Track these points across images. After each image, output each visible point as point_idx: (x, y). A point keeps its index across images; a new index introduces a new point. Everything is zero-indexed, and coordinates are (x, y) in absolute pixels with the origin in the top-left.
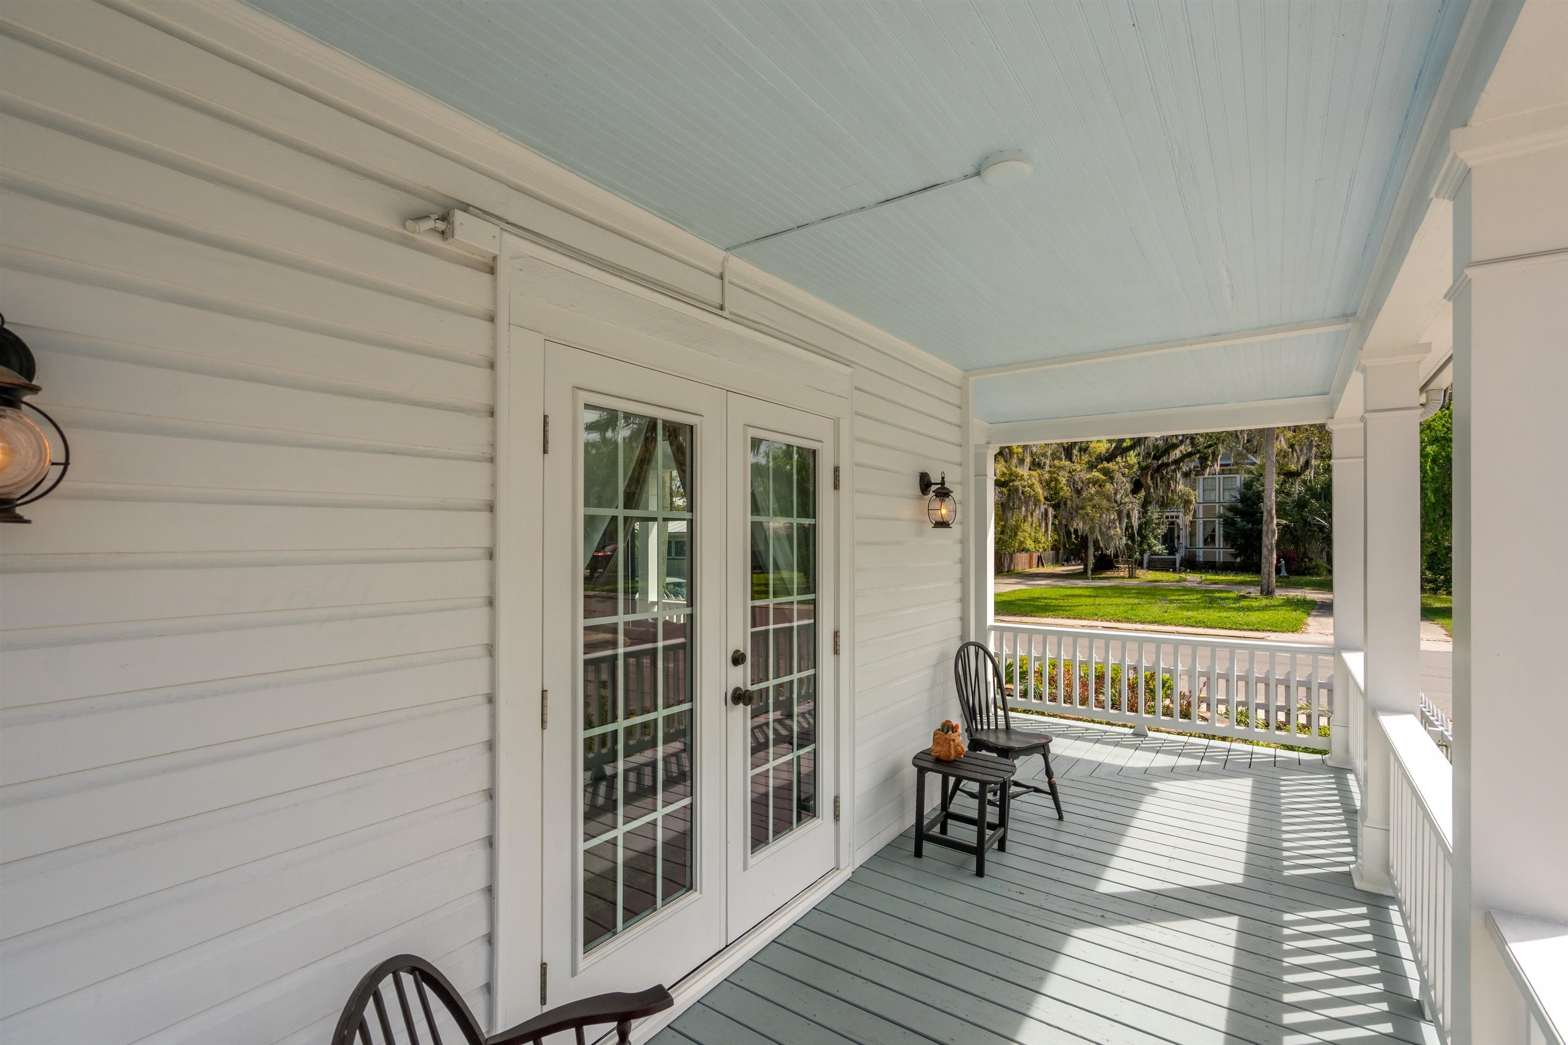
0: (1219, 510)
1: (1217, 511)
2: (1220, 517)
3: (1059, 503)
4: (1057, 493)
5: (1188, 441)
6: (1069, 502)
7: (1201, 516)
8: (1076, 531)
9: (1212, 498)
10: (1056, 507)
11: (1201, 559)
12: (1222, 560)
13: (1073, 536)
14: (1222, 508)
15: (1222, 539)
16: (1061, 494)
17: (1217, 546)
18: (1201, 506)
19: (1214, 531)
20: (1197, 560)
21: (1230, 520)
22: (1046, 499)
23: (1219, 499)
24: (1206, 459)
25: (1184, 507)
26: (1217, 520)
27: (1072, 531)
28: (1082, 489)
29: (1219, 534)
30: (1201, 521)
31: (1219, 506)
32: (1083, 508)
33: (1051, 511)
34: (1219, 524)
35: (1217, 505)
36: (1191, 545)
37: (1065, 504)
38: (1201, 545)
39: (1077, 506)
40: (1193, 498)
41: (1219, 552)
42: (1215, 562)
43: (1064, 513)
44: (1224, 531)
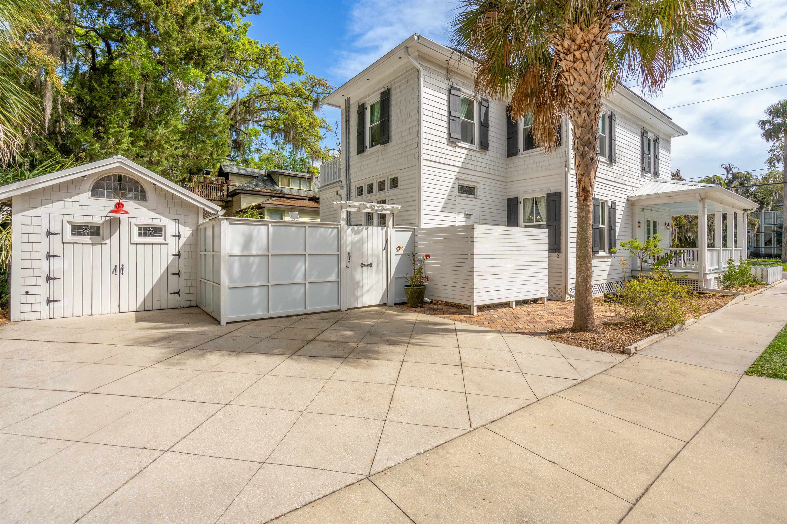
0: (774, 228)
1: (773, 228)
2: (774, 231)
3: (681, 227)
4: (680, 223)
5: (753, 196)
6: (686, 226)
7: (763, 231)
8: (689, 238)
9: (770, 223)
10: (680, 228)
11: (763, 253)
12: (775, 253)
13: (688, 239)
14: (775, 227)
15: (775, 243)
16: (682, 223)
17: (773, 246)
18: (763, 227)
19: (771, 238)
20: (761, 253)
21: (780, 233)
22: (675, 225)
23: (774, 223)
24: (763, 204)
25: (752, 227)
26: (773, 233)
27: (688, 237)
28: (692, 221)
29: (774, 240)
30: (763, 234)
31: (774, 226)
32: (692, 228)
33: (677, 230)
34: (774, 235)
35: (773, 226)
36: (757, 246)
37: (684, 227)
38: (763, 245)
39: (690, 227)
40: (756, 223)
41: (774, 249)
42: (771, 254)
43: (684, 230)
44: (777, 239)
